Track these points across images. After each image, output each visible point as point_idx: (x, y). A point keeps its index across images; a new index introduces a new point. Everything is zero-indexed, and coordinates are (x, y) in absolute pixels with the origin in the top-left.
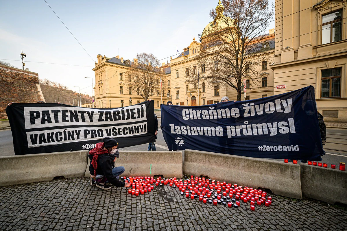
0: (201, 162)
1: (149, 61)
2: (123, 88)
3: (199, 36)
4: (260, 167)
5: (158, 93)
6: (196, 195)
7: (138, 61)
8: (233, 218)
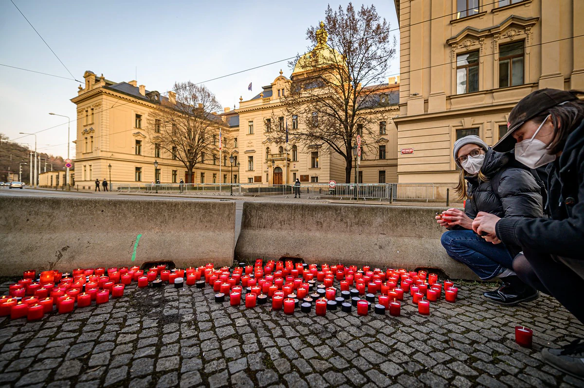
0: (284, 227)
1: (200, 98)
2: (142, 143)
3: (290, 65)
4: (417, 223)
5: (215, 158)
6: (262, 296)
7: (177, 95)
8: (380, 342)
